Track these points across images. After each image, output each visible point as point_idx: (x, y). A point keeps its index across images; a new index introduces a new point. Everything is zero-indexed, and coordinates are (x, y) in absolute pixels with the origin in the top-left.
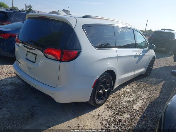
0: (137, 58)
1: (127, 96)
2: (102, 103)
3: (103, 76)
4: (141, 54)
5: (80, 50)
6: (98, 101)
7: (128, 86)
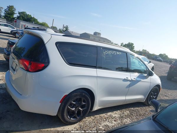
0: (129, 83)
1: (109, 121)
2: (74, 121)
3: (76, 93)
4: (134, 79)
5: (48, 64)
6: (69, 118)
7: (119, 111)
